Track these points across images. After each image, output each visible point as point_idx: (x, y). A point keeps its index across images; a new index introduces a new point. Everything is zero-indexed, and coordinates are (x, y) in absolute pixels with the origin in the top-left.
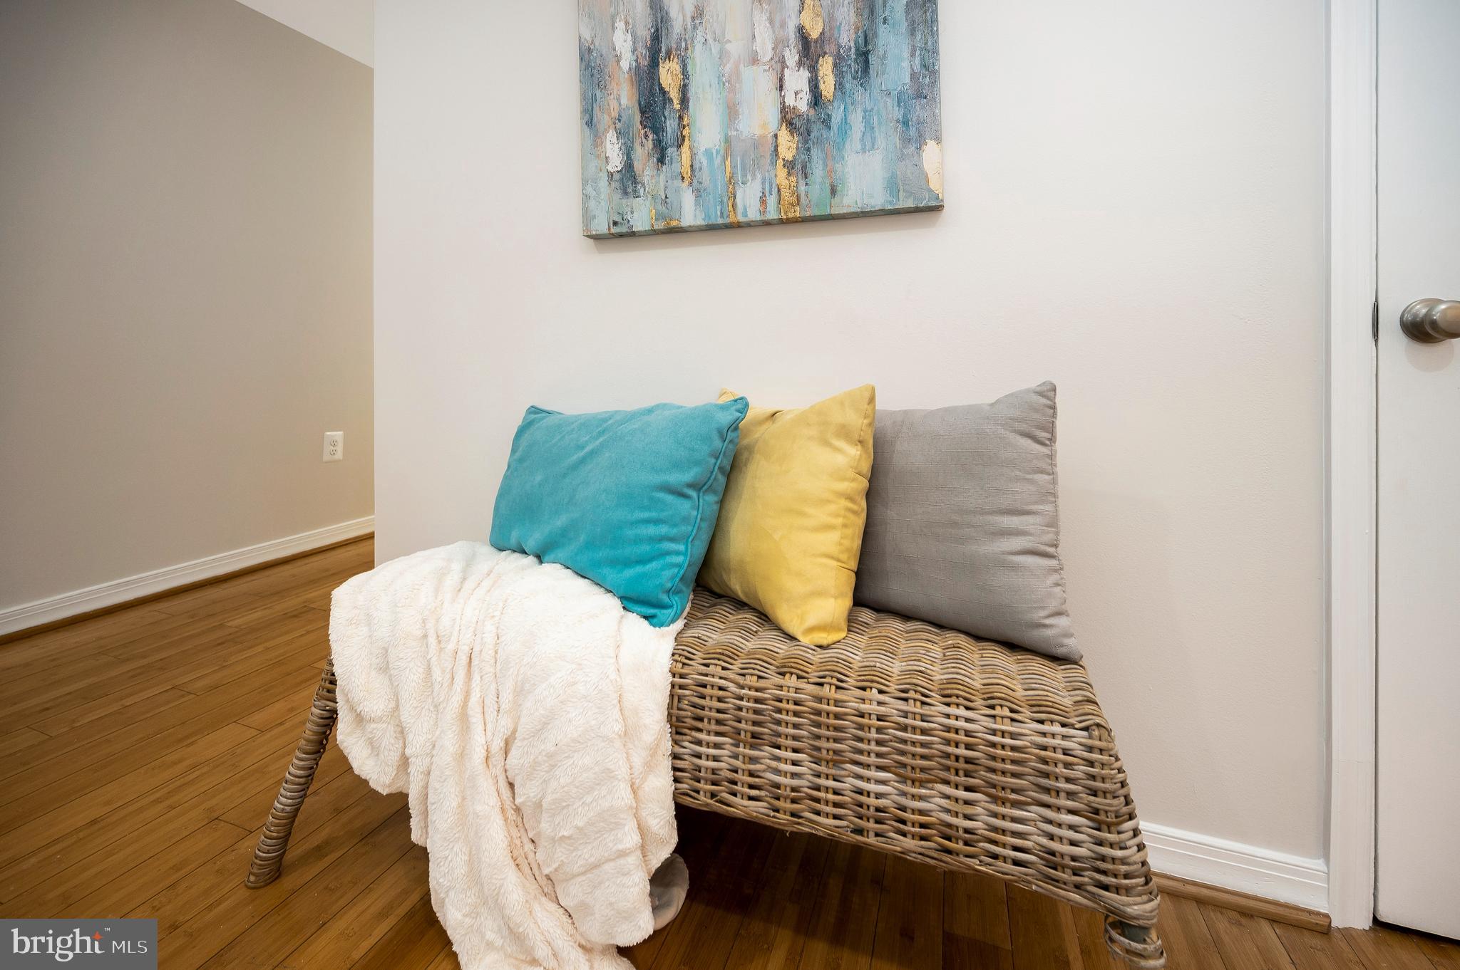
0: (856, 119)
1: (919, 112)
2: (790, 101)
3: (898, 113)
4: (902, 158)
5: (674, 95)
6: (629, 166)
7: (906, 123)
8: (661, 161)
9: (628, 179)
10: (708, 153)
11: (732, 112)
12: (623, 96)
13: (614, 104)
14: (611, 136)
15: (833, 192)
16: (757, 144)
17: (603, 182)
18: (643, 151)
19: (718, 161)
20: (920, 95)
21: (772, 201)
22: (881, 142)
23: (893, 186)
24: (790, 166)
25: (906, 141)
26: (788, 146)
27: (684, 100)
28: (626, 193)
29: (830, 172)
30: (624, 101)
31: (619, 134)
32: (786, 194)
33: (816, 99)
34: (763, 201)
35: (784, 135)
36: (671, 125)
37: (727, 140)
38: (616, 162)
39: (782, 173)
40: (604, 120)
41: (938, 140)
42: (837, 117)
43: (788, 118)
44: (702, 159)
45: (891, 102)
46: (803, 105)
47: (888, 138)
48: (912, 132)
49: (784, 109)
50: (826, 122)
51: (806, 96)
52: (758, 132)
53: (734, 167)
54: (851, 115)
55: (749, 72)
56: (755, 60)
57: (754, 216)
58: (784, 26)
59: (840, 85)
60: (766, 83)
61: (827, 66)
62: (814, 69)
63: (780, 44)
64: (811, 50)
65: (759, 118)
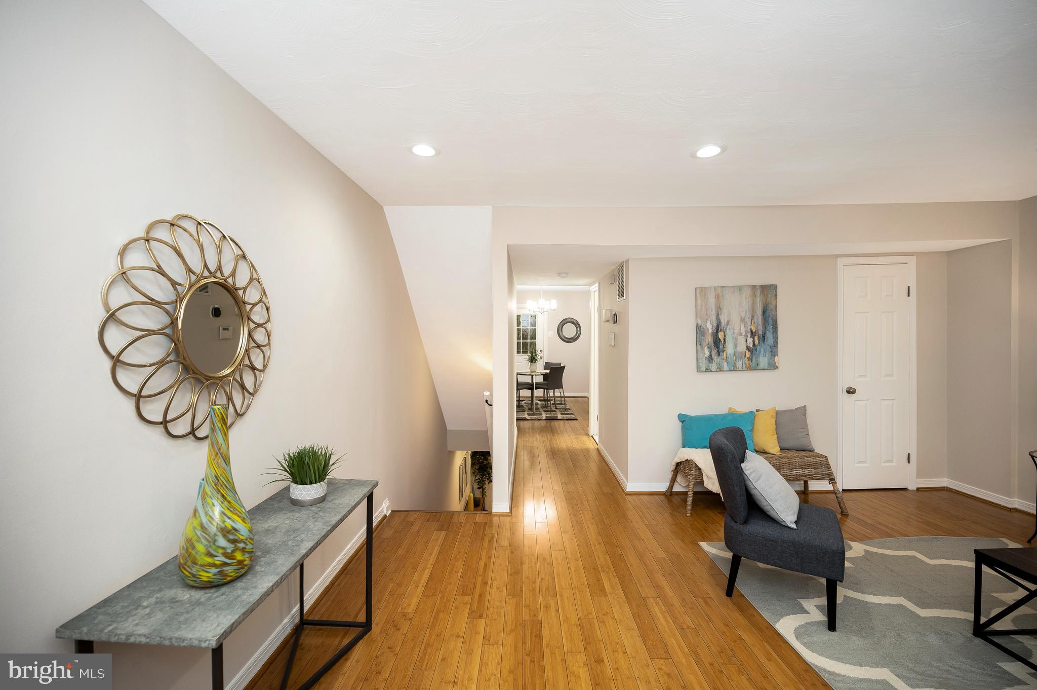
0: (762, 350)
1: (774, 350)
2: (748, 345)
3: (770, 350)
4: (771, 359)
5: (722, 340)
6: (711, 356)
7: (772, 352)
8: (719, 355)
9: (710, 359)
10: (730, 354)
11: (736, 346)
12: (709, 339)
13: (707, 341)
14: (706, 348)
15: (757, 365)
16: (741, 353)
17: (704, 359)
18: (714, 353)
19: (732, 356)
20: (775, 347)
21: (744, 366)
22: (767, 355)
23: (769, 364)
24: (748, 358)
25: (772, 355)
26: (748, 354)
27: (724, 342)
28: (710, 362)
29: (757, 361)
30: (709, 340)
31: (708, 348)
32: (747, 365)
33: (754, 345)
34: (742, 366)
35: (747, 351)
36: (721, 347)
37: (735, 352)
38: (707, 355)
39: (747, 360)
40: (704, 344)
41: (778, 356)
42: (758, 349)
43: (748, 348)
44: (728, 355)
45: (769, 347)
46: (751, 346)
47: (768, 355)
48: (773, 354)
49: (747, 346)
50: (756, 350)
51: (752, 344)
52: (742, 350)
53: (736, 358)
54: (761, 349)
55: (739, 337)
56: (741, 335)
57: (740, 369)
58: (747, 328)
59: (759, 343)
60: (743, 340)
61: (756, 338)
62: (754, 338)
63: (746, 332)
64: (753, 334)
65: (742, 348)
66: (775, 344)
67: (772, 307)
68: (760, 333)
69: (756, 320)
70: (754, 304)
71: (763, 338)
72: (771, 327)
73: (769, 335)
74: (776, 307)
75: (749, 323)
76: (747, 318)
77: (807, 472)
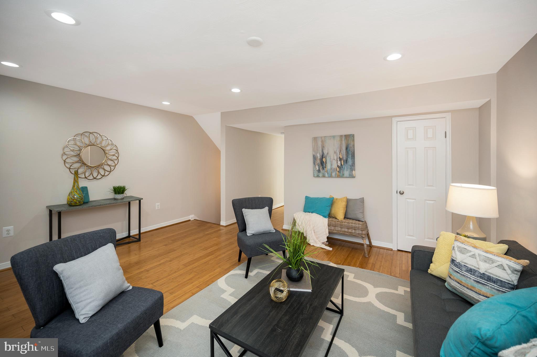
1: (352, 168)
2: (338, 165)
4: (351, 172)
5: (325, 162)
6: (319, 169)
7: (351, 168)
8: (323, 169)
9: (319, 171)
10: (329, 169)
11: (332, 165)
12: (318, 161)
13: (317, 162)
14: (317, 166)
15: (343, 175)
16: (335, 169)
17: (316, 171)
18: (321, 168)
19: (330, 170)
20: (353, 166)
21: (336, 175)
22: (348, 170)
23: (350, 175)
24: (338, 171)
25: (351, 170)
26: (338, 169)
27: (326, 163)
28: (319, 172)
29: (343, 173)
30: (319, 162)
31: (318, 166)
32: (338, 175)
33: (341, 165)
34: (335, 175)
35: (338, 168)
36: (324, 165)
37: (331, 168)
38: (318, 169)
40: (316, 164)
41: (355, 171)
42: (343, 167)
43: (338, 166)
44: (328, 170)
45: (349, 166)
47: (349, 170)
48: (352, 170)
50: (342, 167)
51: (340, 164)
52: (335, 168)
53: (332, 171)
54: (345, 167)
55: (333, 161)
56: (334, 160)
57: (334, 176)
58: (337, 156)
59: (344, 164)
60: (336, 162)
61: (342, 161)
62: (341, 161)
63: (337, 158)
64: (340, 159)
65: (335, 166)
66: (353, 164)
67: (351, 145)
68: (345, 159)
69: (342, 152)
70: (341, 144)
71: (346, 161)
72: (350, 156)
73: (350, 161)
74: (354, 145)
75: (339, 154)
76: (337, 151)
77: (350, 231)
